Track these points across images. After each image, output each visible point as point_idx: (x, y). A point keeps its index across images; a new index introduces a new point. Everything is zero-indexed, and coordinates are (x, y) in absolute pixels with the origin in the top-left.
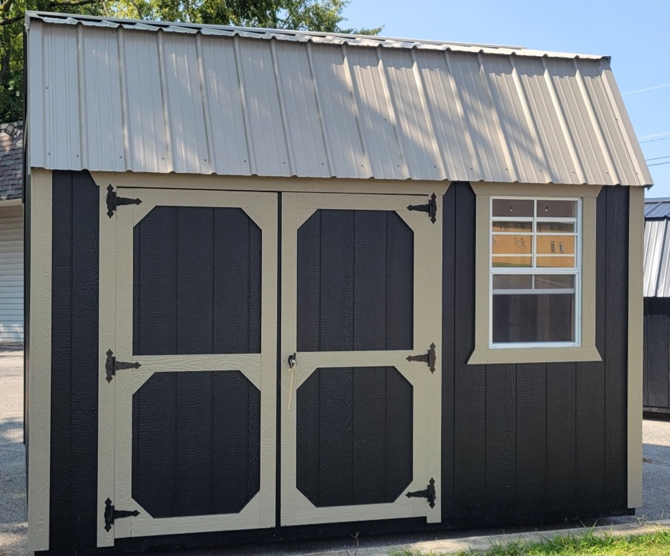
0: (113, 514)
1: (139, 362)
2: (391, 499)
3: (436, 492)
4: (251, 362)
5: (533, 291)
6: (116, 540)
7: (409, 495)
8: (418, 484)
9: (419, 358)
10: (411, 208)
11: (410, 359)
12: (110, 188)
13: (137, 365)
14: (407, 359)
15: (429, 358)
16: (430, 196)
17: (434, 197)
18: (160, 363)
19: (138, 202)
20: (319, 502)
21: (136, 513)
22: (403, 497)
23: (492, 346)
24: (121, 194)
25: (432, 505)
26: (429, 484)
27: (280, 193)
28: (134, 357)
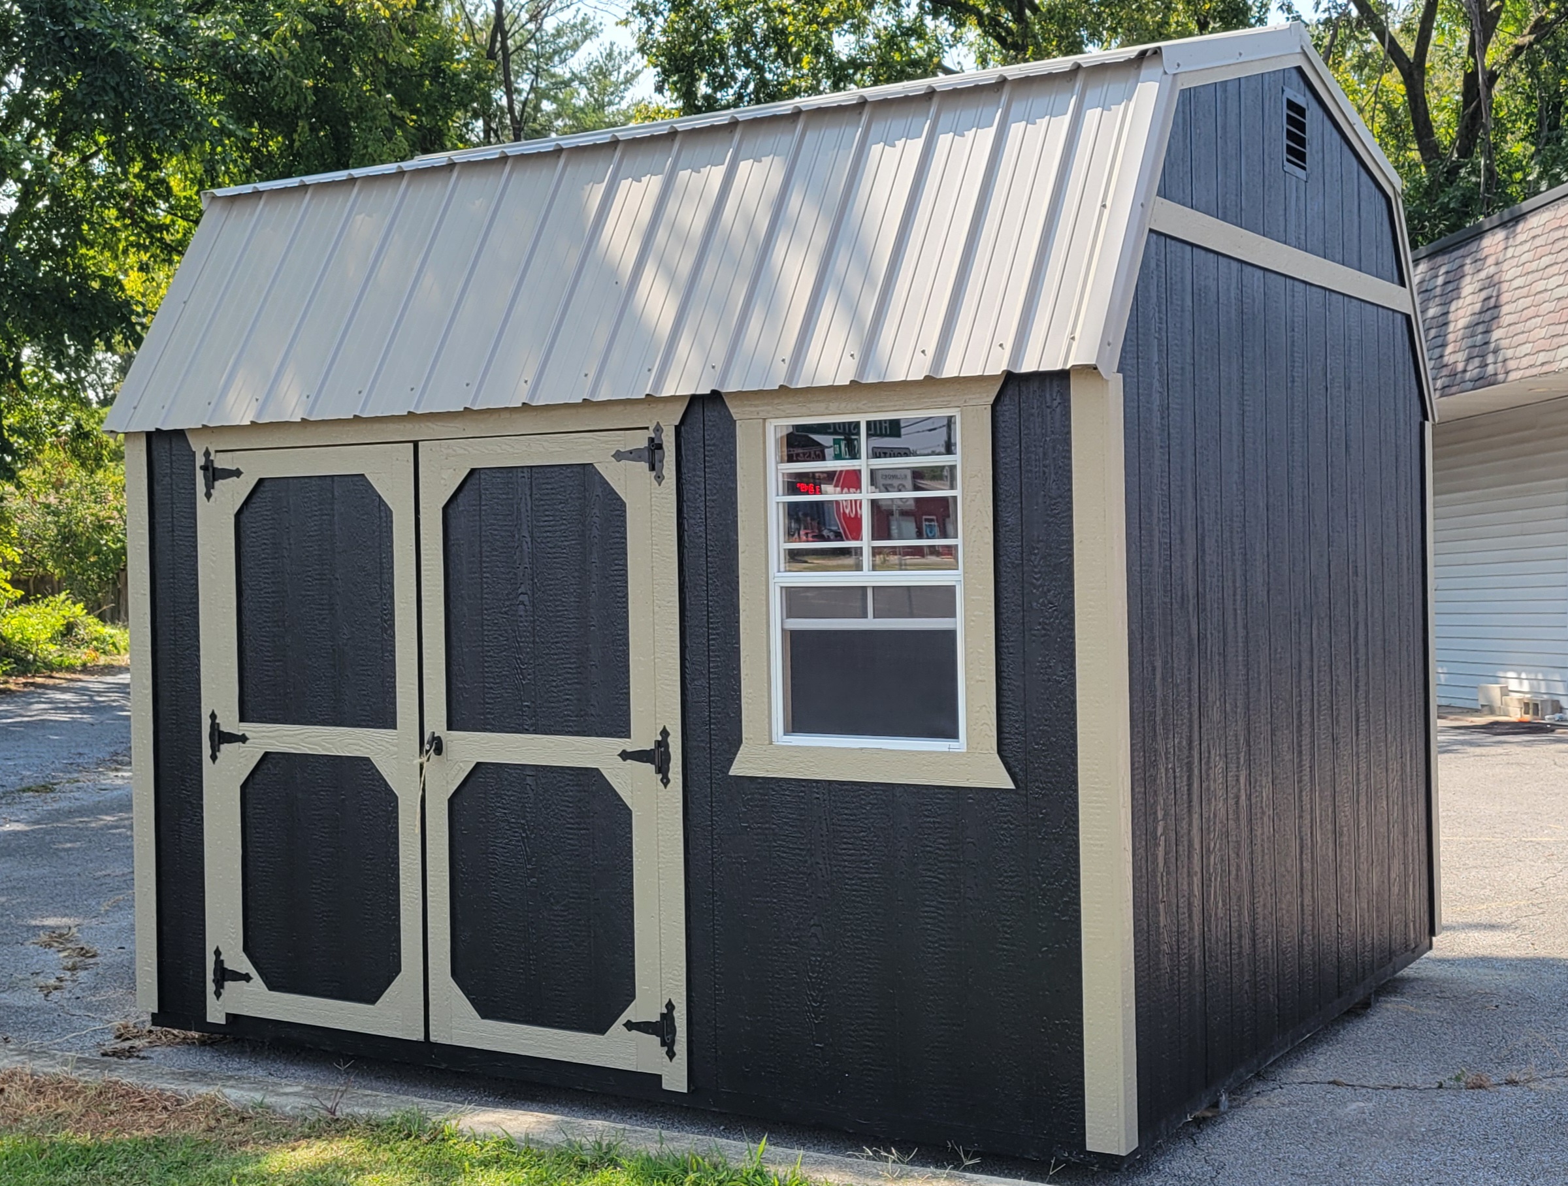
0: (224, 975)
1: (248, 734)
2: (600, 1026)
3: (678, 1029)
4: (384, 743)
5: (870, 623)
6: (228, 1015)
7: (630, 1025)
8: (645, 1007)
9: (640, 756)
10: (619, 456)
11: (625, 755)
12: (207, 454)
13: (243, 739)
14: (620, 755)
15: (657, 757)
16: (651, 429)
17: (658, 429)
18: (269, 737)
19: (237, 473)
20: (488, 1010)
21: (247, 978)
22: (618, 1026)
23: (783, 739)
24: (221, 462)
25: (671, 1054)
26: (665, 1011)
27: (416, 444)
28: (242, 724)
